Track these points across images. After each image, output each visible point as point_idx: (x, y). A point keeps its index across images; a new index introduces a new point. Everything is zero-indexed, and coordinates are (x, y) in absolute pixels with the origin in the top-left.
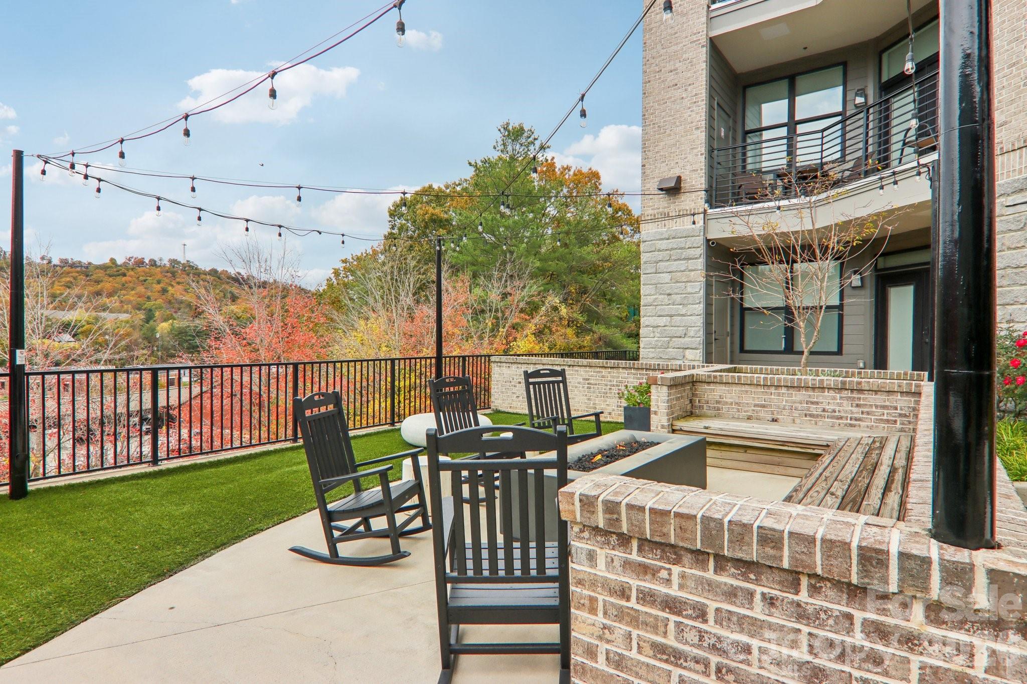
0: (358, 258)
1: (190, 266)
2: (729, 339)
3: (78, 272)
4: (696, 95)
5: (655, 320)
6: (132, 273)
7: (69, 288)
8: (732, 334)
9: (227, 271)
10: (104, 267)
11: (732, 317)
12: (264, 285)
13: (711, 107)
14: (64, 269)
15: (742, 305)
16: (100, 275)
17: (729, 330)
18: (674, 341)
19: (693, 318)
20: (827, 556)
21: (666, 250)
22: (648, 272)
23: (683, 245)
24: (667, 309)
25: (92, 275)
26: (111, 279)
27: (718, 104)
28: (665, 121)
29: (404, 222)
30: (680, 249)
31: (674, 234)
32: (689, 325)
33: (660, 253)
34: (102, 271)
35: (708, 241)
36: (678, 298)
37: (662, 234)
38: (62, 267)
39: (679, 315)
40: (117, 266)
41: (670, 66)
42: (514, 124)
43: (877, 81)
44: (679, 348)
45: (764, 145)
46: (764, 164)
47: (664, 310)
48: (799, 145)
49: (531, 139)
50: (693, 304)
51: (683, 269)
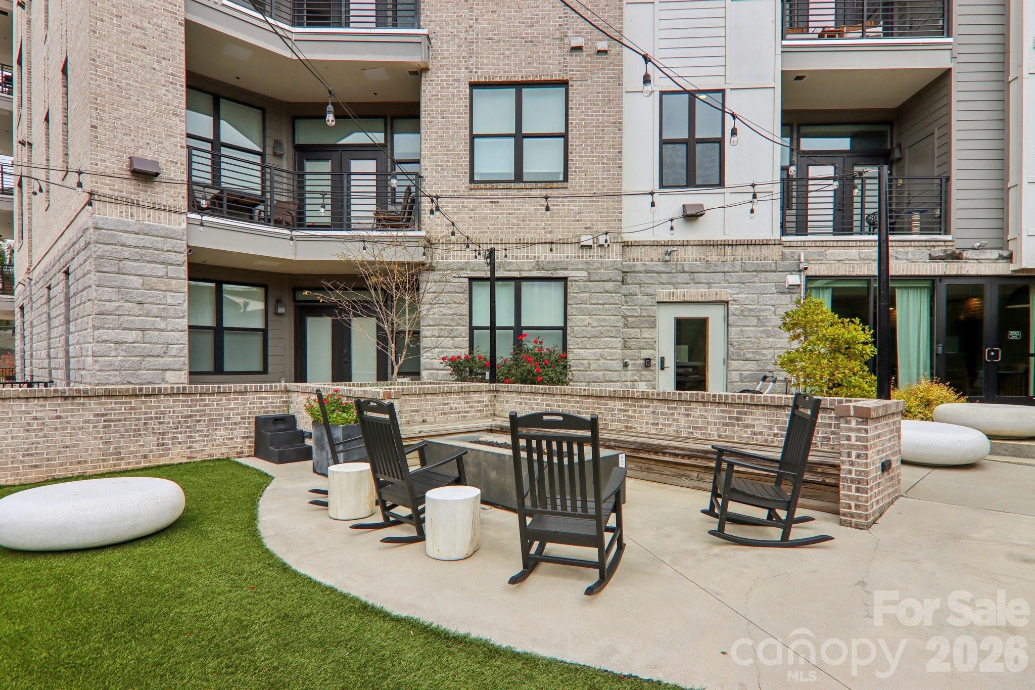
4: (173, 75)
5: (118, 334)
18: (149, 362)
19: (176, 334)
21: (135, 247)
22: (105, 269)
23: (160, 247)
24: (138, 321)
28: (128, 84)
30: (155, 249)
31: (147, 230)
32: (170, 342)
33: (125, 249)
35: (191, 248)
36: (154, 309)
37: (129, 226)
39: (156, 329)
43: (291, 140)
44: (155, 370)
47: (132, 321)
50: (174, 318)
51: (159, 275)
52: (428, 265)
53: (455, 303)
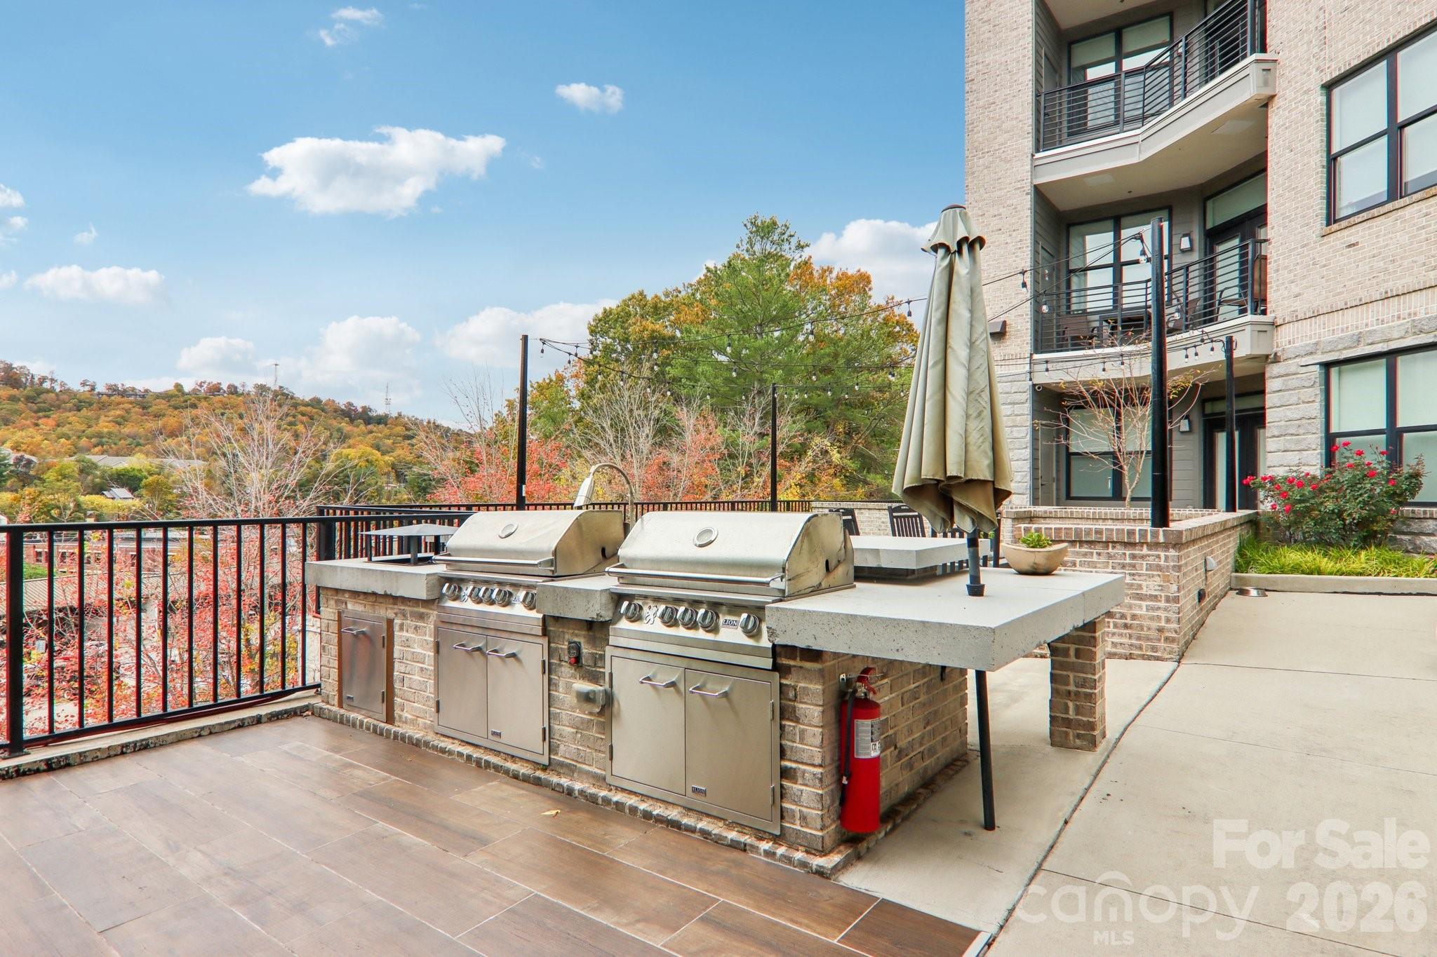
0: (539, 386)
1: (283, 394)
2: (1055, 484)
3: (131, 403)
4: (1021, 241)
6: (204, 404)
7: (119, 424)
8: (1058, 480)
9: (334, 401)
10: (166, 396)
11: (1058, 462)
12: (382, 420)
13: (1036, 252)
14: (113, 398)
15: (1067, 448)
16: (162, 406)
17: (1054, 475)
19: (1020, 463)
20: (1117, 534)
23: (1008, 390)
25: (151, 407)
26: (176, 412)
27: (1042, 247)
29: (609, 341)
34: (163, 401)
35: (1034, 385)
38: (109, 396)
40: (184, 394)
41: (993, 211)
42: (765, 217)
43: (1202, 227)
45: (1089, 292)
46: (1089, 305)
48: (1125, 294)
49: (785, 237)
50: (1019, 449)
51: (1008, 413)
52: (1272, 356)
53: (1304, 402)
